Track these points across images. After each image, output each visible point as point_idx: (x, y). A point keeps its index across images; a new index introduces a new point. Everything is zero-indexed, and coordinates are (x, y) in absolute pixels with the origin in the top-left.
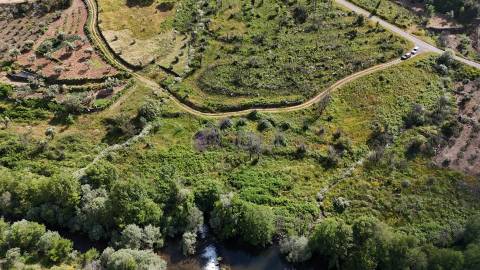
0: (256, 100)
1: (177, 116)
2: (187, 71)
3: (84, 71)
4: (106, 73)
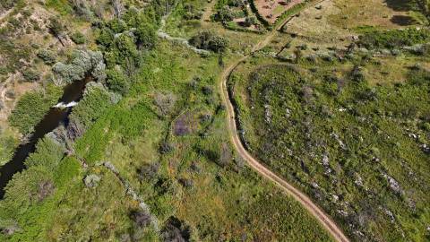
1: (220, 63)
2: (287, 57)
3: (267, 7)
4: (268, 17)
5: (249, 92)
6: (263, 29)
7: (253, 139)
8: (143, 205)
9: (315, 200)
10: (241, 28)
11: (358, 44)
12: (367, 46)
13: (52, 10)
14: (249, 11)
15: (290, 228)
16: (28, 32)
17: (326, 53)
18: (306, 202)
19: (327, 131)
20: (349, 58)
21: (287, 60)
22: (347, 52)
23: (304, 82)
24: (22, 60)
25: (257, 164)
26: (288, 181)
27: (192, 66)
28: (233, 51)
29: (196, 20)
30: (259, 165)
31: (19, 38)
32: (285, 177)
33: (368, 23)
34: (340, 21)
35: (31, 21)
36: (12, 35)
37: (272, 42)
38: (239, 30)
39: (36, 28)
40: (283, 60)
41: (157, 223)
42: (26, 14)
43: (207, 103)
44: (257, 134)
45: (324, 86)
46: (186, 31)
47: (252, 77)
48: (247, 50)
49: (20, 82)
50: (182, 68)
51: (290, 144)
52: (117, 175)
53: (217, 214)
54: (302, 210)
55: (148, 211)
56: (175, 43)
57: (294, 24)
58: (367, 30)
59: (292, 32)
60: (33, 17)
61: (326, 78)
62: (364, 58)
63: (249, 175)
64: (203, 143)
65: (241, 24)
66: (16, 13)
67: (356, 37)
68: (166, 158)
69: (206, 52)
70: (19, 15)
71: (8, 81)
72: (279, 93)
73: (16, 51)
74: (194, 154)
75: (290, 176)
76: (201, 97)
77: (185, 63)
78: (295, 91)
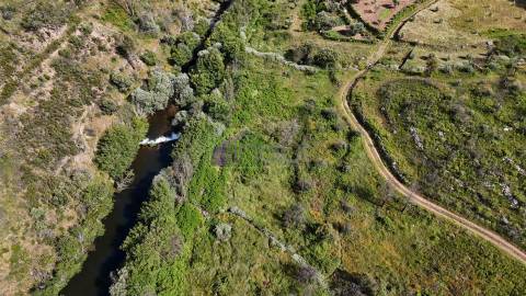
0: (383, 132)
1: (333, 80)
2: (414, 70)
3: (370, 12)
4: (374, 23)
5: (385, 114)
6: (372, 38)
7: (408, 170)
8: (296, 257)
9: (510, 239)
10: (344, 37)
11: (495, 51)
12: (507, 53)
13: (109, 25)
14: (348, 16)
15: (490, 273)
16: (93, 54)
17: (461, 64)
18: (499, 242)
19: (498, 155)
20: (492, 68)
21: (415, 74)
22: (486, 61)
23: (450, 98)
24: (94, 88)
25: (422, 199)
26: (468, 218)
27: (298, 86)
28: (344, 65)
29: (284, 30)
30: (425, 201)
31: (84, 61)
32: (463, 213)
33: (499, 26)
34: (465, 23)
35: (94, 40)
36: (77, 58)
37: (389, 53)
38: (342, 40)
39: (101, 48)
40: (411, 74)
41: (322, 279)
42: (86, 31)
43: (334, 129)
44: (412, 164)
45: (475, 102)
46: (276, 44)
47: (382, 95)
48: (360, 63)
49: (97, 115)
50: (286, 89)
51: (459, 173)
52: (250, 222)
53: (392, 263)
54: (498, 252)
55: (304, 264)
56: (267, 59)
57: (409, 30)
58: (501, 34)
59: (410, 40)
60: (94, 34)
61: (474, 93)
62: (509, 66)
63: (417, 213)
64: (345, 178)
65: (342, 32)
66: (74, 29)
67: (491, 43)
68: (305, 198)
69: (312, 68)
70: (78, 33)
71: (85, 114)
72: (423, 113)
73: (85, 77)
74: (339, 192)
75: (468, 212)
76: (323, 123)
77: (287, 83)
78: (443, 110)
